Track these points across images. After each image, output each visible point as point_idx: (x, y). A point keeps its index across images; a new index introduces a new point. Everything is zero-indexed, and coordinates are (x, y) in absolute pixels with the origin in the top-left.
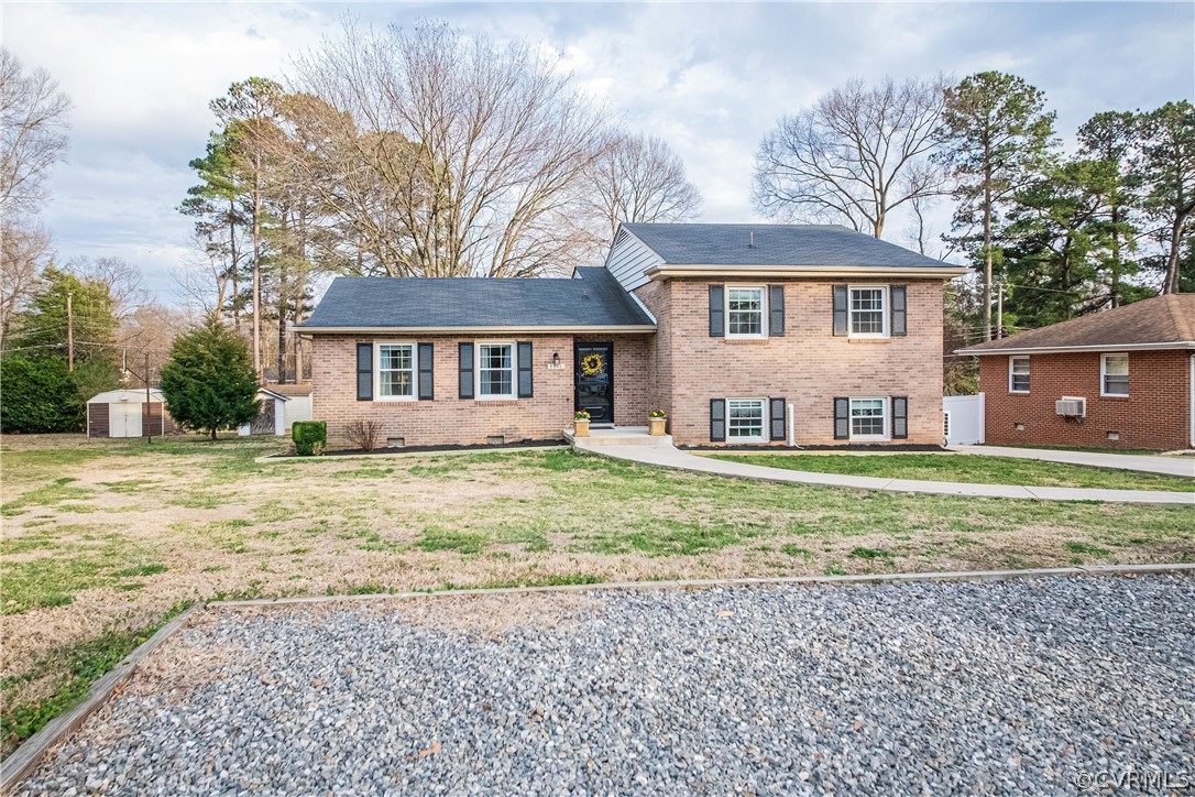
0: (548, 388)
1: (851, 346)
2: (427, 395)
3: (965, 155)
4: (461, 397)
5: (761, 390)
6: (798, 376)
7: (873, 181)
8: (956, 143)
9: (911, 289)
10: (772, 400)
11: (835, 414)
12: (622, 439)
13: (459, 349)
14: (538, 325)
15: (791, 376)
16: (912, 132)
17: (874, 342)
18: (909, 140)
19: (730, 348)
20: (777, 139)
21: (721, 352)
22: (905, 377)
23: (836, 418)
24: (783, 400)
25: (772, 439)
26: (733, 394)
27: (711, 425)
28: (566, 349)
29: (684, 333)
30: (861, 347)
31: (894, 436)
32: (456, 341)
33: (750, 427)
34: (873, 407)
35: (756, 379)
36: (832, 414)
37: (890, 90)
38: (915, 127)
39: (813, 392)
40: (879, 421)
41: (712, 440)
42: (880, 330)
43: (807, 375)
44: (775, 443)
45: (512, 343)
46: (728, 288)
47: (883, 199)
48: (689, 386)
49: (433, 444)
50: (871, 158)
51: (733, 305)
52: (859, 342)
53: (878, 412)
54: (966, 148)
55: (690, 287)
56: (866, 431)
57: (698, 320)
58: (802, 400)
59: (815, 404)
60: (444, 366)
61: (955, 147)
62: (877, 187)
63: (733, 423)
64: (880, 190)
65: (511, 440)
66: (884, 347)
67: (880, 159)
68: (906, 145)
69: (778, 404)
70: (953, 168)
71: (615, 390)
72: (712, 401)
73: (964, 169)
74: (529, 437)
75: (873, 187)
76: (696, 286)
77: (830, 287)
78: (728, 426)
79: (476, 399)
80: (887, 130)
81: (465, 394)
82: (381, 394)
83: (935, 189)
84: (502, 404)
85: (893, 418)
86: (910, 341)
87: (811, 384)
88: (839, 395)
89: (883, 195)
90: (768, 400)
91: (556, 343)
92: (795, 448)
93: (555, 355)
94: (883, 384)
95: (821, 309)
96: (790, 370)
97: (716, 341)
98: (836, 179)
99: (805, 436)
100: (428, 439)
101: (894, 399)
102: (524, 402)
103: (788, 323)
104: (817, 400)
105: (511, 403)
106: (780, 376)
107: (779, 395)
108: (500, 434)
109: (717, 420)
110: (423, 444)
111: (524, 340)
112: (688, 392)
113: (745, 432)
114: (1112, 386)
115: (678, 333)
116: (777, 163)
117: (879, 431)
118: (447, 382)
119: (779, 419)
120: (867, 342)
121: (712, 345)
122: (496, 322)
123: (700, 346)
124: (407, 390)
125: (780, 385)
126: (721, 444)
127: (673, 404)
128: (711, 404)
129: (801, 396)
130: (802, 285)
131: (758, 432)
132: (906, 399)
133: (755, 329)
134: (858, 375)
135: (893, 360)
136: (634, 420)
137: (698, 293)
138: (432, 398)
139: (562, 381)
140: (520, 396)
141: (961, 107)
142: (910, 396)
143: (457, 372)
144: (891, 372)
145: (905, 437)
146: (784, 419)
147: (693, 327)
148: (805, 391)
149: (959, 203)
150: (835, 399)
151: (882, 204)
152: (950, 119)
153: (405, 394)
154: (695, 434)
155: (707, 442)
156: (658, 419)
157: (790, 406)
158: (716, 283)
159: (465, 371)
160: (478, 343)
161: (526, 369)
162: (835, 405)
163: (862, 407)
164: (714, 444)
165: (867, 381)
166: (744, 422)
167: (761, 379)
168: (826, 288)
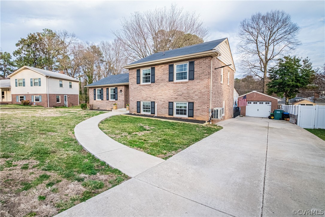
0: (120, 98)
1: (175, 85)
4: (107, 100)
5: (149, 99)
6: (159, 95)
9: (196, 62)
10: (151, 102)
11: (169, 107)
15: (156, 95)
19: (141, 87)
21: (139, 88)
22: (193, 95)
23: (169, 109)
24: (154, 102)
25: (151, 114)
26: (142, 100)
27: (137, 108)
28: (123, 89)
29: (131, 83)
30: (178, 85)
31: (189, 116)
32: (106, 88)
34: (183, 105)
35: (148, 96)
39: (163, 100)
40: (185, 111)
41: (137, 112)
42: (185, 79)
43: (161, 95)
46: (141, 70)
48: (132, 98)
51: (144, 75)
53: (185, 107)
55: (133, 71)
56: (181, 114)
57: (134, 80)
58: (159, 102)
59: (163, 104)
63: (143, 108)
66: (186, 84)
79: (109, 100)
84: (113, 102)
85: (189, 109)
86: (196, 81)
87: (162, 97)
91: (121, 87)
93: (121, 90)
94: (185, 97)
95: (165, 73)
96: (156, 93)
99: (160, 113)
100: (103, 108)
101: (189, 103)
102: (116, 101)
103: (156, 78)
104: (164, 102)
106: (154, 95)
107: (153, 100)
111: (116, 87)
112: (132, 99)
113: (147, 111)
117: (185, 114)
120: (182, 83)
121: (137, 86)
123: (135, 87)
125: (154, 98)
127: (130, 103)
128: (137, 103)
130: (160, 66)
132: (193, 103)
133: (149, 81)
134: (177, 94)
135: (189, 89)
138: (103, 100)
139: (122, 97)
142: (195, 102)
144: (188, 93)
145: (193, 117)
146: (154, 108)
147: (133, 82)
148: (160, 99)
150: (169, 102)
154: (134, 110)
157: (156, 104)
158: (138, 69)
160: (110, 88)
161: (116, 94)
162: (169, 104)
163: (180, 105)
164: (138, 114)
165: (179, 97)
166: (147, 108)
167: (149, 96)
168: (167, 66)
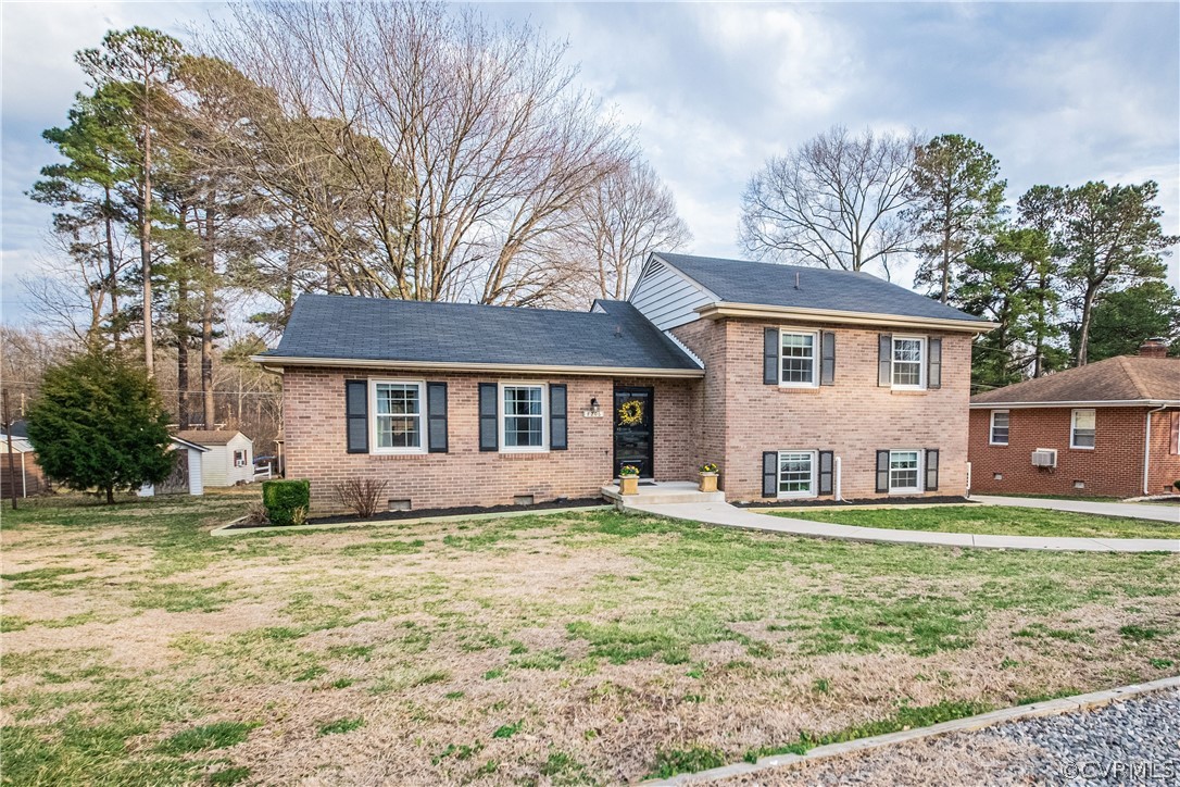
0: (586, 439)
1: (893, 398)
2: (439, 446)
3: (929, 215)
4: (482, 449)
5: (812, 442)
6: (846, 427)
7: (851, 233)
8: (922, 202)
9: (945, 343)
10: (821, 453)
11: (877, 467)
12: (673, 497)
13: (480, 390)
14: (575, 364)
15: (839, 427)
16: (888, 187)
17: (913, 394)
18: (885, 194)
19: (783, 396)
20: (765, 181)
21: (774, 401)
22: (938, 430)
23: (877, 471)
24: (832, 452)
25: (820, 493)
26: (785, 446)
27: (763, 480)
28: (605, 394)
29: (738, 379)
30: (902, 399)
31: (927, 489)
32: (475, 381)
33: (799, 481)
34: (909, 459)
35: (807, 430)
36: (874, 467)
37: (869, 142)
38: (890, 182)
39: (859, 445)
40: (913, 474)
41: (764, 496)
42: (917, 383)
43: (853, 427)
44: (823, 498)
45: (543, 386)
46: (783, 330)
47: (859, 252)
48: (742, 437)
49: (447, 506)
50: (849, 209)
51: (787, 351)
52: (900, 393)
53: (913, 464)
54: (930, 207)
55: (745, 329)
56: (902, 484)
57: (752, 366)
58: (848, 453)
59: (860, 457)
60: (461, 411)
61: (921, 205)
62: (855, 240)
63: (784, 477)
64: (857, 243)
65: (542, 500)
66: (921, 400)
67: (857, 210)
68: (882, 200)
69: (826, 455)
70: (918, 226)
71: (655, 441)
72: (765, 454)
73: (927, 227)
74: (563, 496)
75: (851, 240)
76: (751, 328)
77: (876, 336)
78: (779, 481)
79: (500, 452)
80: (864, 184)
81: (487, 446)
82: (379, 446)
83: (904, 246)
84: (531, 457)
85: (926, 470)
86: (944, 392)
87: (857, 437)
88: (881, 447)
89: (859, 248)
90: (817, 453)
91: (594, 387)
92: (841, 503)
93: (593, 401)
94: (919, 436)
95: (868, 358)
96: (839, 421)
97: (769, 389)
98: (818, 229)
99: (850, 490)
100: (441, 501)
101: (927, 451)
102: (557, 455)
103: (838, 371)
104: (862, 452)
105: (542, 456)
106: (829, 427)
107: (826, 447)
108: (529, 493)
109: (769, 474)
110: (435, 506)
111: (557, 382)
112: (741, 445)
113: (794, 487)
114: (1079, 439)
115: (733, 379)
116: (765, 207)
117: (913, 483)
118: (464, 430)
119: (827, 472)
120: (907, 394)
121: (766, 393)
122: (524, 358)
123: (754, 394)
124: (412, 440)
125: (829, 437)
126: (773, 500)
127: (727, 457)
128: (764, 457)
129: (847, 449)
130: (852, 332)
131: (806, 486)
132: (937, 451)
133: (807, 377)
134: (898, 427)
135: (928, 412)
136: (675, 474)
137: (753, 336)
138: (445, 450)
139: (600, 431)
140: (553, 448)
141: (928, 166)
142: (941, 448)
143: (476, 419)
144: (926, 425)
145: (935, 489)
146: (832, 473)
147: (747, 373)
148: (851, 443)
149: (922, 260)
150: (878, 452)
151: (858, 257)
152: (919, 178)
153: (410, 445)
154: (747, 490)
155: (758, 498)
156: (711, 474)
157: (838, 459)
158: (771, 325)
159: (487, 417)
160: (502, 385)
161: (560, 416)
162: (877, 458)
163: (900, 459)
164: (766, 500)
165: (906, 434)
166: (794, 477)
167: (812, 431)
168: (873, 337)
